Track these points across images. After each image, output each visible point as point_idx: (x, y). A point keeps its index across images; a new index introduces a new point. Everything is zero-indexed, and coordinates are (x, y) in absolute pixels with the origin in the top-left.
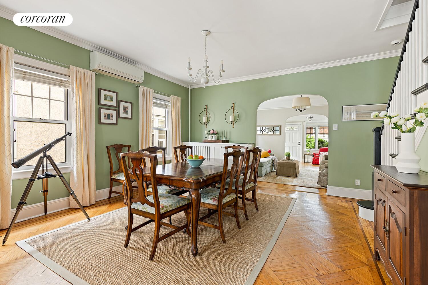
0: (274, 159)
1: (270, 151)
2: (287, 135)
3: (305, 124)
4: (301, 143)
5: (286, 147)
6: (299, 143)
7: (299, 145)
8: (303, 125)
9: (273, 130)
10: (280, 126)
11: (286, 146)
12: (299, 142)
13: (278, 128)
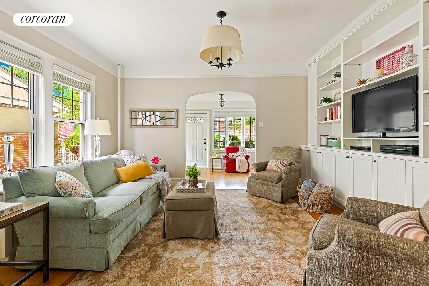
0: (160, 180)
1: (156, 160)
2: (188, 128)
3: (212, 113)
4: (208, 141)
5: (187, 147)
6: (206, 141)
7: (205, 143)
8: (210, 115)
9: (164, 118)
10: (176, 111)
11: (187, 145)
12: (205, 139)
13: (174, 115)
